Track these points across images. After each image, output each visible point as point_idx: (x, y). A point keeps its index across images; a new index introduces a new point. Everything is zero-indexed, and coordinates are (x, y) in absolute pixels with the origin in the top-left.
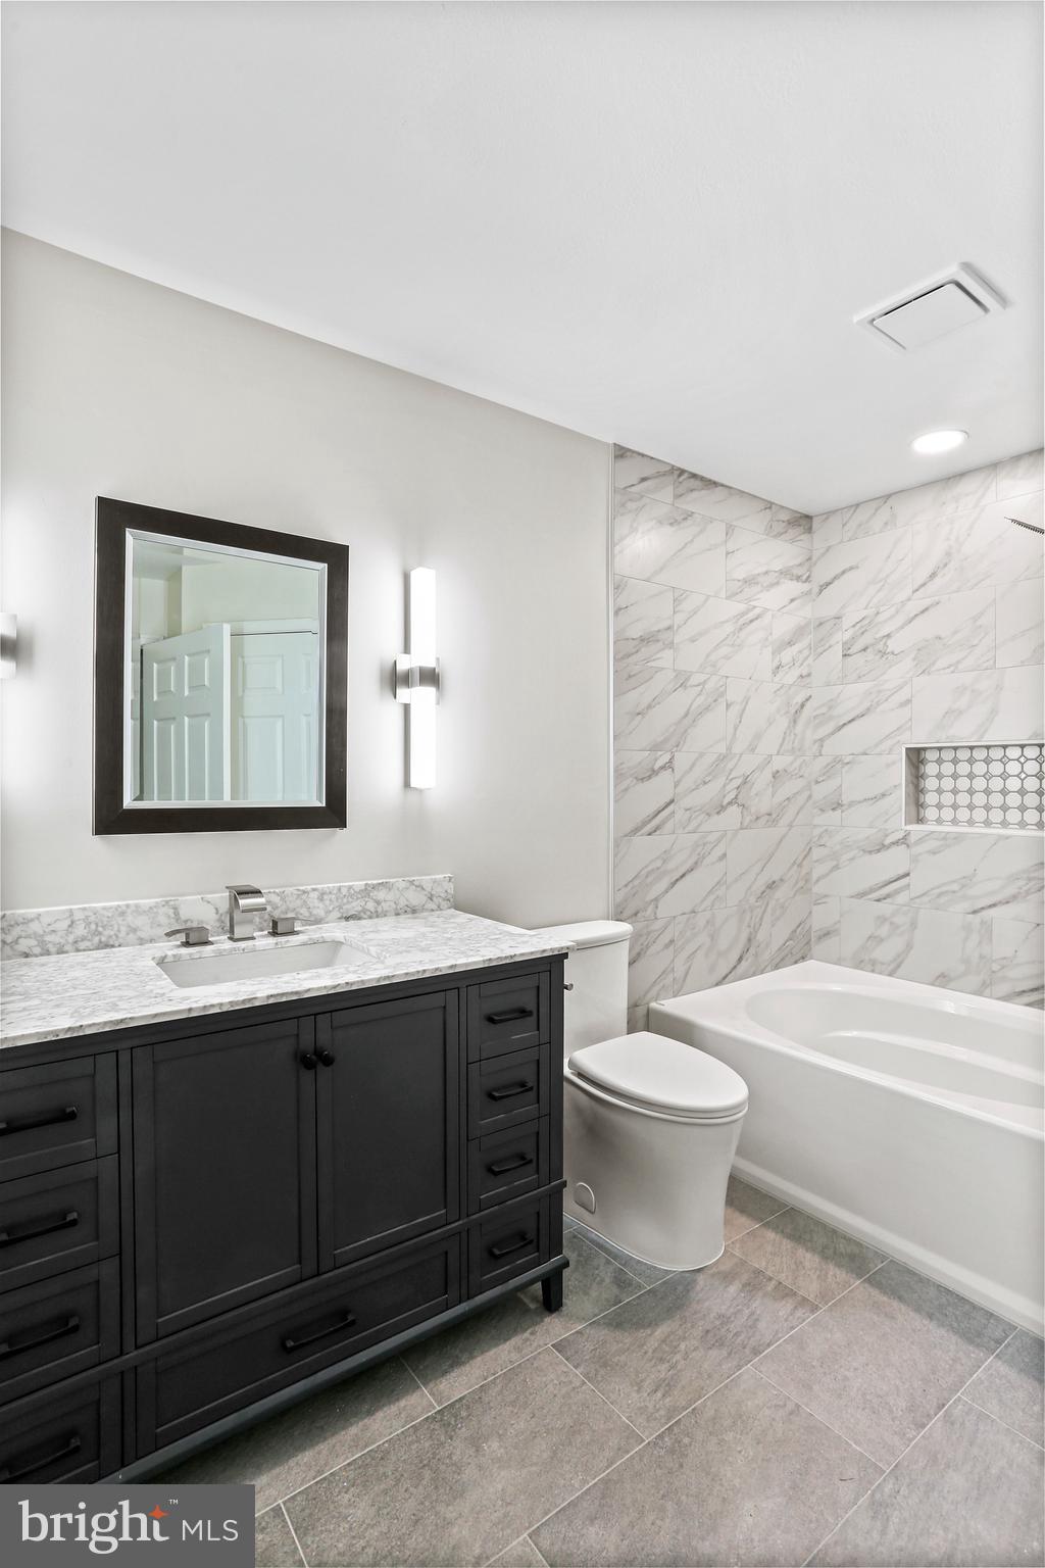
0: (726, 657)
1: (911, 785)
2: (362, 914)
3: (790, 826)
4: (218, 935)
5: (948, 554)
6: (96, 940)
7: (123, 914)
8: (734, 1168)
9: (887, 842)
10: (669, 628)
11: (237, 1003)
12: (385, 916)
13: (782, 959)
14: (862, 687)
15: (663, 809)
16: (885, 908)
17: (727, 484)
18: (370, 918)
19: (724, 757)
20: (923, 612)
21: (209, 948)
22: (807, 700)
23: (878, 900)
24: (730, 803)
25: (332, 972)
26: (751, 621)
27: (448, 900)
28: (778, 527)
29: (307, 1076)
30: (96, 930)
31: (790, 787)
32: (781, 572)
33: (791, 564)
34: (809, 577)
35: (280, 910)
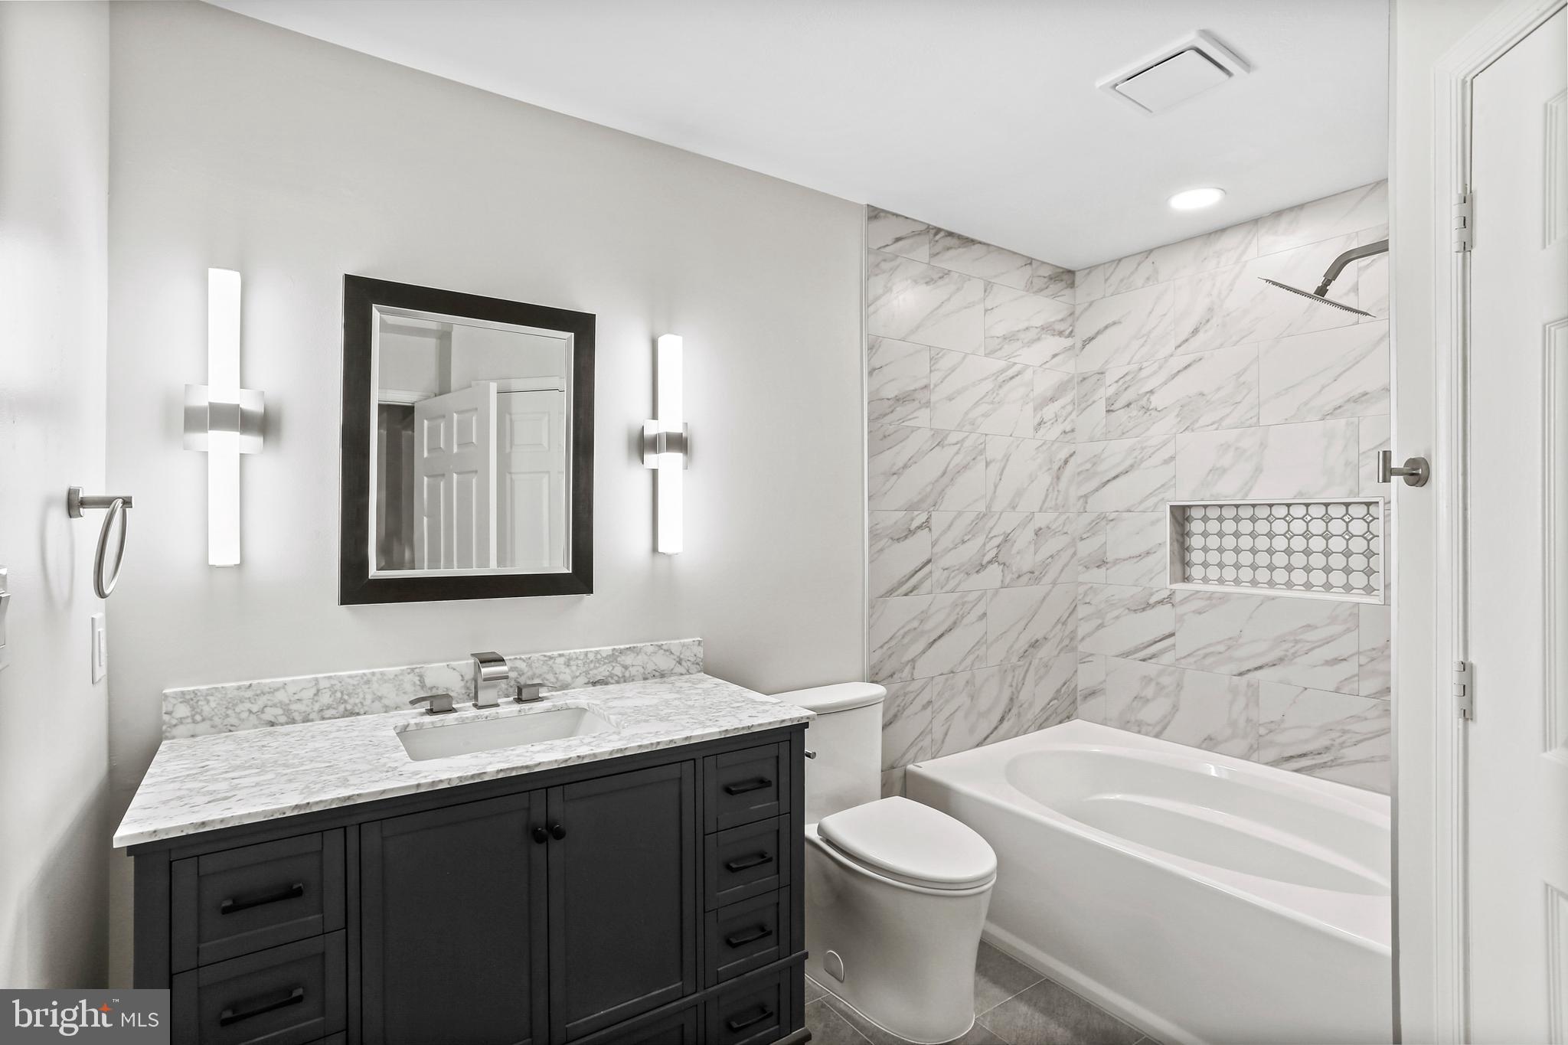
0: (986, 415)
1: (1175, 544)
2: (610, 679)
3: (1054, 583)
4: (464, 702)
5: (1211, 310)
6: (341, 708)
7: (368, 682)
8: (984, 932)
9: (1152, 601)
10: (926, 387)
11: (466, 778)
12: (633, 680)
13: (1047, 719)
14: (1127, 443)
15: (920, 569)
16: (1151, 668)
17: (984, 240)
18: (618, 682)
19: (984, 515)
20: (1186, 368)
21: (451, 717)
22: (1071, 456)
23: (1144, 660)
24: (990, 562)
25: (567, 744)
26: (1012, 378)
27: (698, 664)
28: (1039, 283)
29: (539, 850)
30: (341, 698)
31: (1051, 545)
32: (1043, 328)
33: (1053, 320)
34: (1072, 332)
35: (525, 676)
